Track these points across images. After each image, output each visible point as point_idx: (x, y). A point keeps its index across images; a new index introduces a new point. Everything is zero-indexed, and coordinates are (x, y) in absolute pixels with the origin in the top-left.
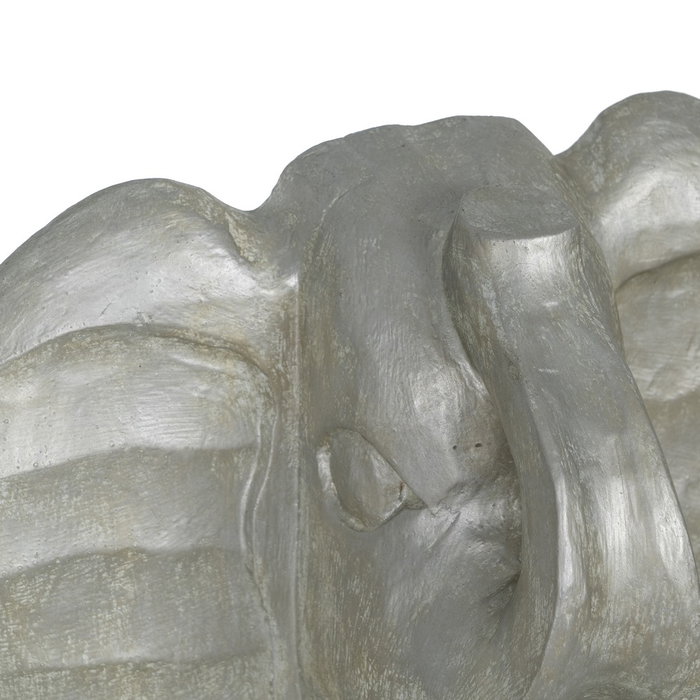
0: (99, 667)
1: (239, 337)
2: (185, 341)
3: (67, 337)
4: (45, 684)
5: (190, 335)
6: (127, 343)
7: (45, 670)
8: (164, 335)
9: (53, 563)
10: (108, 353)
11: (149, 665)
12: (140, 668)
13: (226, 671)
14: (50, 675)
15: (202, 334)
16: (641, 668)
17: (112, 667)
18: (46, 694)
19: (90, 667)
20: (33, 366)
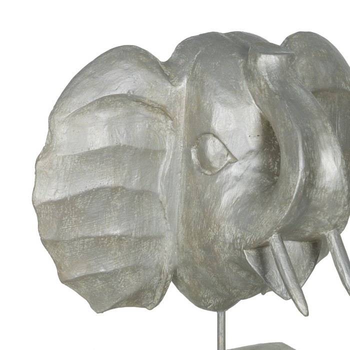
0: (105, 237)
1: (164, 103)
2: (144, 104)
3: (103, 99)
4: (83, 245)
5: (146, 101)
6: (124, 103)
7: (84, 238)
8: (137, 101)
9: (92, 191)
10: (116, 107)
11: (123, 238)
12: (120, 238)
13: (150, 244)
14: (86, 240)
15: (151, 101)
16: (325, 209)
17: (109, 237)
18: (83, 249)
19: (101, 237)
20: (89, 110)
